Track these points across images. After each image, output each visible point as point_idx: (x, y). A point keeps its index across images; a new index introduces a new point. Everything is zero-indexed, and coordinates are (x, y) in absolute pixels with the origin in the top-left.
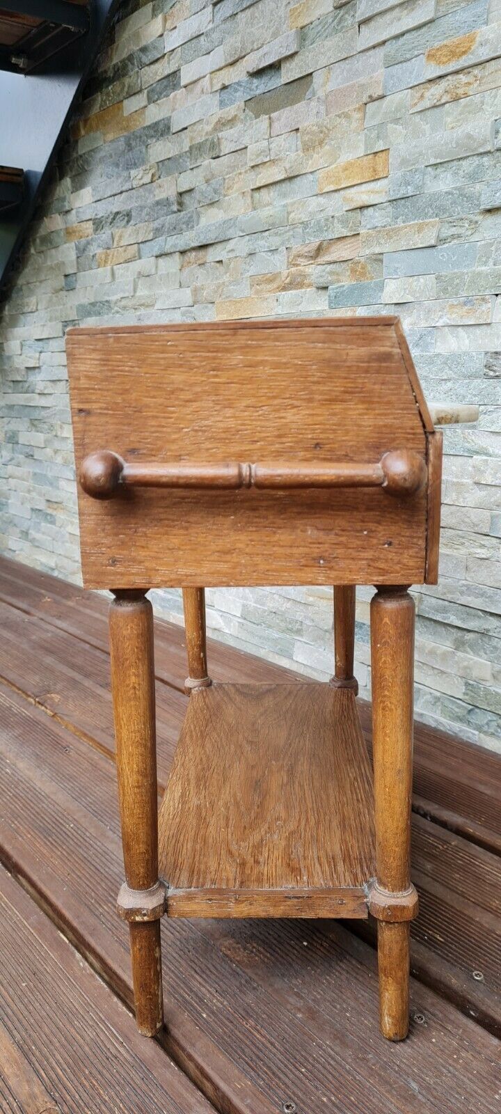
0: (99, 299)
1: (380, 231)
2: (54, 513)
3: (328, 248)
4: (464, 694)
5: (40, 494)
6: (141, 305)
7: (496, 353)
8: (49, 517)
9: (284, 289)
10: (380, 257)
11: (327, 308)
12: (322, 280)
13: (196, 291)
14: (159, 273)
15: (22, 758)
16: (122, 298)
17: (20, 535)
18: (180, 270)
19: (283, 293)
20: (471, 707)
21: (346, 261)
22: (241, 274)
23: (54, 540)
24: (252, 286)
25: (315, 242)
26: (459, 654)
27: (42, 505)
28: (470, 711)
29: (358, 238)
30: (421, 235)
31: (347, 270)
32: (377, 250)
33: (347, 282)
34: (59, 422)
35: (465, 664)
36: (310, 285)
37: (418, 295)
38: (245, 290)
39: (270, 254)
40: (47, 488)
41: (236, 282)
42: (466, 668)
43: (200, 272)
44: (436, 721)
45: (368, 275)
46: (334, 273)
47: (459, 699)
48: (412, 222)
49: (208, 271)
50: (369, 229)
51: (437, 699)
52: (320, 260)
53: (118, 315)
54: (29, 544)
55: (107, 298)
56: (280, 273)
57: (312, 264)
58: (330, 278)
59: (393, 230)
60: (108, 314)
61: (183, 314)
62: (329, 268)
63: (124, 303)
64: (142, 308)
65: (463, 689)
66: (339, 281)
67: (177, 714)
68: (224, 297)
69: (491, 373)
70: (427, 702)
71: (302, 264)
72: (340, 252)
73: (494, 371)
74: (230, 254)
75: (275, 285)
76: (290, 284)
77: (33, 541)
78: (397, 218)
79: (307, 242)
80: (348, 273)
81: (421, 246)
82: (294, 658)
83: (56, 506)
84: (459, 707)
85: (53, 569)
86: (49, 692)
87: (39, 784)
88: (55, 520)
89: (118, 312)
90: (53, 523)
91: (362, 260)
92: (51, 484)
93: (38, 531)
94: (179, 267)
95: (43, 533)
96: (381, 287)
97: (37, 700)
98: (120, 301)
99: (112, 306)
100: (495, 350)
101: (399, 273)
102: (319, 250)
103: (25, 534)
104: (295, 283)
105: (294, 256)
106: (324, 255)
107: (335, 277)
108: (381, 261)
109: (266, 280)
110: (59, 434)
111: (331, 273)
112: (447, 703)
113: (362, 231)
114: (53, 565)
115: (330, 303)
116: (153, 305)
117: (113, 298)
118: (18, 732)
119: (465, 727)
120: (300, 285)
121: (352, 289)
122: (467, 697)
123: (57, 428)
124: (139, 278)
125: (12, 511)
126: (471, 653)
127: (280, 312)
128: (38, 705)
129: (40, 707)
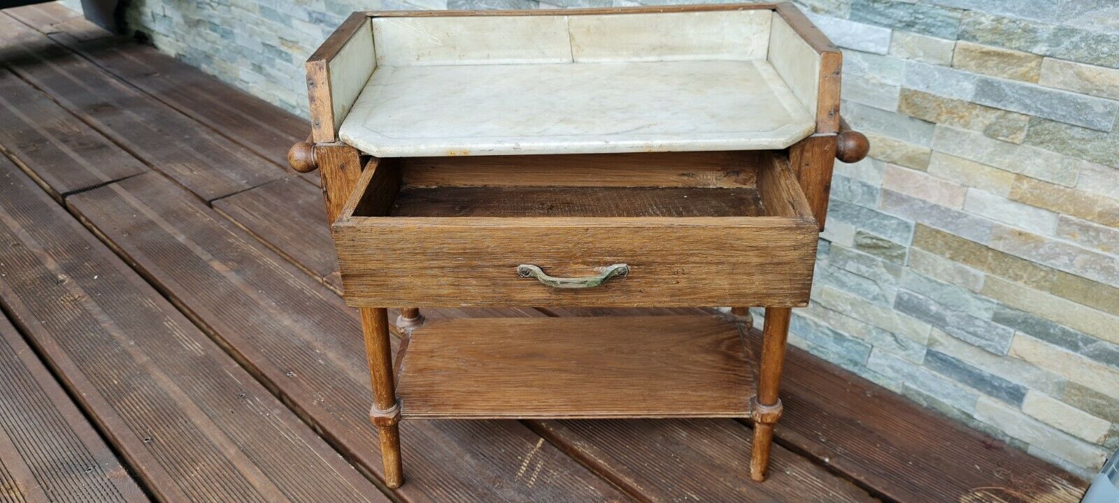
2: (290, 51)
5: (270, 29)
8: (284, 55)
15: (330, 347)
17: (251, 67)
23: (292, 78)
27: (275, 42)
40: (278, 25)
54: (262, 78)
77: (268, 76)
83: (290, 44)
85: (294, 107)
86: (333, 269)
87: (352, 375)
88: (291, 59)
90: (289, 60)
92: (283, 21)
93: (273, 66)
95: (280, 70)
97: (324, 279)
103: (258, 68)
114: (294, 103)
118: (317, 318)
125: (239, 42)
128: (325, 284)
129: (328, 286)
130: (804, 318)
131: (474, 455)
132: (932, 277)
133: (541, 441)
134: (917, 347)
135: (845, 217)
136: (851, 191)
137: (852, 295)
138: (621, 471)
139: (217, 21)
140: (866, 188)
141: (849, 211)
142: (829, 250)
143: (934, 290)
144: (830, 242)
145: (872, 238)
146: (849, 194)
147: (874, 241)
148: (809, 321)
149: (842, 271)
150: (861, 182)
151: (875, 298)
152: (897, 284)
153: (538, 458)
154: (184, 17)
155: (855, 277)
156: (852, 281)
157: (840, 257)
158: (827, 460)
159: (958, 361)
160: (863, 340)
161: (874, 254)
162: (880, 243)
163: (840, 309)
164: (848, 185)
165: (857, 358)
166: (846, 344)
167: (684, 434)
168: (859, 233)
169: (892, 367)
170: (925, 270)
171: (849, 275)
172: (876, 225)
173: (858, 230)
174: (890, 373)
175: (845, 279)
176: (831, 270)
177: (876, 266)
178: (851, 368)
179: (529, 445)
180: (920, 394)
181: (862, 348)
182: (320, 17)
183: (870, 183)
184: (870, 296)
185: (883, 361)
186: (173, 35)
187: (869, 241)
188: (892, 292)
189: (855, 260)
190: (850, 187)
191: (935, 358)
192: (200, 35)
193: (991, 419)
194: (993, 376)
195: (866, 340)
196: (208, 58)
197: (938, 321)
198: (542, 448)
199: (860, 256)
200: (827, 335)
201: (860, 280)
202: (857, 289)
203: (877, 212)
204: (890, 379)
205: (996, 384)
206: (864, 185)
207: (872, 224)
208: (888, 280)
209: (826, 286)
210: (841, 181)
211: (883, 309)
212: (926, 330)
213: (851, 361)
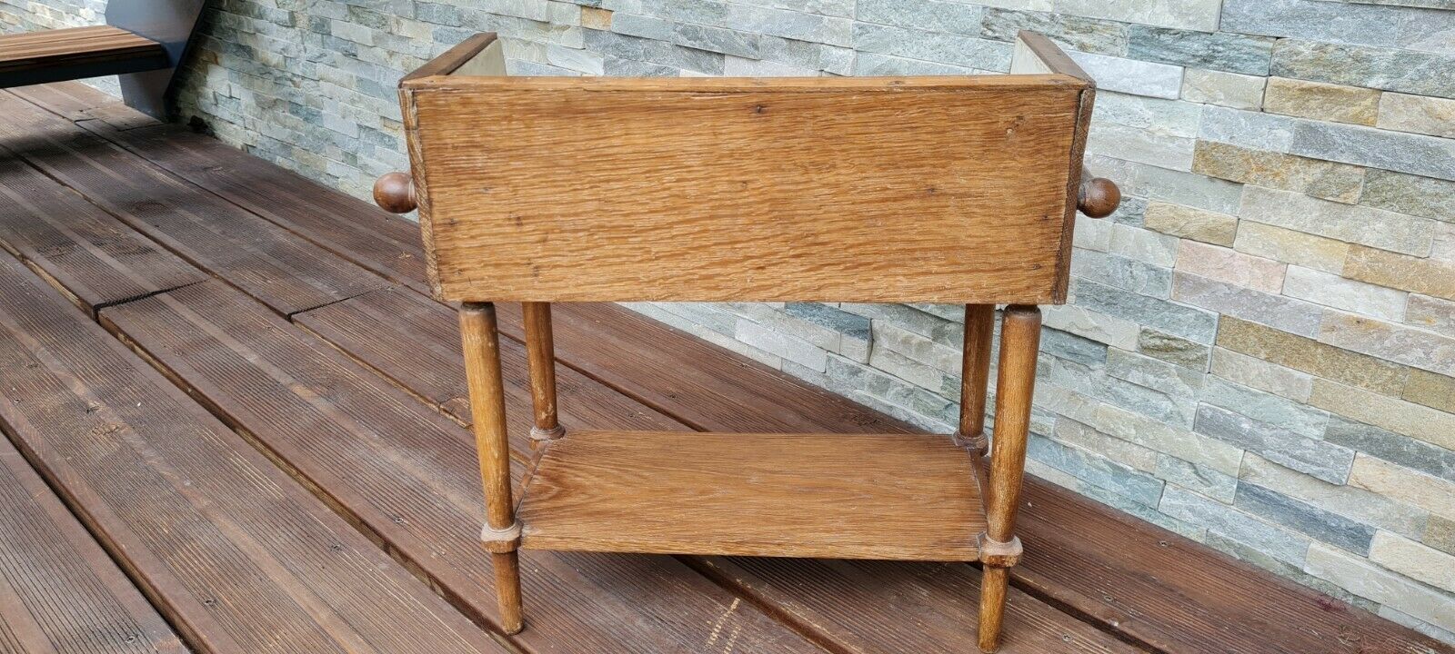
2: (394, 134)
4: (942, 388)
5: (370, 107)
7: (997, 10)
8: (386, 139)
15: (451, 488)
17: (343, 158)
20: (949, 402)
26: (938, 345)
27: (375, 123)
28: (947, 407)
34: (394, 16)
35: (944, 356)
40: (380, 101)
42: (945, 361)
44: (909, 414)
47: (938, 394)
51: (911, 392)
54: (357, 171)
67: (616, 420)
69: (990, 33)
70: (898, 393)
73: (994, 31)
77: (364, 167)
82: (736, 337)
83: (395, 126)
84: (936, 401)
86: (452, 395)
88: (396, 144)
90: (392, 146)
92: (387, 97)
93: (371, 155)
95: (380, 159)
97: (442, 407)
100: (994, 6)
103: (351, 158)
110: (395, 30)
112: (921, 396)
118: (434, 452)
122: (944, 392)
123: (392, 22)
125: (328, 125)
126: (952, 345)
128: (443, 413)
129: (447, 415)
130: (1073, 449)
131: (648, 619)
132: (1242, 385)
133: (737, 601)
134: (1225, 480)
135: (1125, 312)
136: (1132, 277)
137: (1137, 415)
138: (845, 638)
139: (299, 100)
140: (1152, 273)
141: (1131, 303)
142: (1105, 357)
143: (1246, 402)
144: (1107, 346)
145: (1162, 338)
146: (1131, 281)
147: (1165, 341)
148: (1079, 453)
149: (1123, 384)
150: (1145, 265)
151: (1167, 417)
152: (1196, 396)
153: (733, 623)
154: (256, 96)
155: (1140, 389)
156: (1136, 395)
157: (1121, 365)
158: (1116, 624)
159: (1280, 496)
160: (1153, 475)
161: (1165, 359)
162: (1174, 344)
163: (1121, 434)
164: (1130, 270)
165: (1145, 499)
166: (1129, 482)
167: (925, 593)
168: (1144, 332)
169: (1191, 510)
170: (1232, 376)
171: (1133, 388)
172: (1167, 320)
173: (1143, 328)
174: (1190, 518)
175: (1126, 394)
176: (1107, 384)
177: (1169, 374)
178: (1137, 513)
179: (721, 607)
180: (1229, 544)
181: (1153, 486)
183: (1158, 265)
184: (1161, 415)
185: (1180, 502)
186: (240, 122)
187: (1158, 342)
188: (1190, 408)
189: (1140, 369)
190: (1131, 272)
191: (1248, 493)
192: (276, 119)
193: (1326, 572)
194: (1328, 514)
195: (1157, 474)
196: (286, 147)
197: (1251, 443)
198: (738, 610)
199: (1147, 362)
200: (1103, 470)
201: (1149, 395)
202: (1144, 407)
203: (1167, 303)
204: (1190, 525)
205: (1333, 525)
206: (1150, 268)
207: (1162, 319)
208: (1184, 392)
209: (1102, 404)
210: (1119, 265)
211: (1178, 430)
212: (1235, 455)
213: (1137, 503)
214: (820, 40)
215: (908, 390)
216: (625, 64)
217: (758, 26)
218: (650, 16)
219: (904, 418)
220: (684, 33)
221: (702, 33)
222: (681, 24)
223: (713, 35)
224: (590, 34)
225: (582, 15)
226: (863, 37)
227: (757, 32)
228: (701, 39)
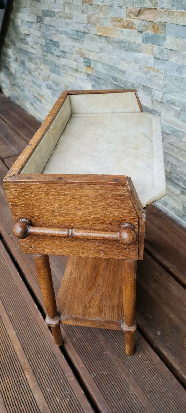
0: (50, 9)
1: (166, 11)
2: (41, 99)
3: (143, 12)
5: (35, 89)
6: (67, 17)
8: (39, 100)
9: (124, 27)
10: (165, 24)
11: (142, 42)
12: (140, 28)
13: (89, 18)
14: (74, 3)
16: (59, 12)
17: (30, 104)
18: (82, 4)
19: (124, 29)
20: (184, 214)
21: (151, 22)
22: (107, 15)
23: (42, 109)
24: (111, 22)
25: (138, 7)
26: (182, 196)
27: (36, 95)
29: (156, 10)
30: (183, 18)
31: (151, 26)
32: (164, 20)
33: (150, 32)
35: (184, 200)
36: (135, 29)
37: (179, 48)
38: (108, 23)
39: (119, 8)
40: (37, 88)
41: (105, 18)
43: (90, 8)
44: (172, 215)
45: (159, 31)
46: (145, 26)
48: (180, 10)
49: (93, 9)
50: (161, 8)
52: (139, 17)
53: (58, 19)
55: (53, 10)
56: (123, 18)
57: (136, 19)
58: (143, 28)
59: (172, 11)
60: (54, 17)
61: (84, 27)
62: (144, 23)
63: (60, 14)
64: (68, 19)
65: (182, 208)
66: (147, 30)
68: (100, 24)
70: (170, 208)
71: (132, 18)
72: (148, 16)
74: (102, 3)
75: (120, 24)
76: (127, 26)
77: (35, 108)
78: (173, 6)
79: (135, 6)
80: (151, 28)
81: (182, 24)
83: (41, 96)
84: (181, 213)
89: (58, 18)
90: (41, 102)
91: (158, 23)
92: (39, 87)
93: (36, 104)
94: (81, 3)
95: (38, 106)
96: (164, 38)
98: (59, 13)
99: (56, 14)
101: (172, 35)
102: (139, 13)
103: (32, 104)
104: (129, 26)
105: (129, 12)
106: (141, 15)
107: (146, 28)
108: (165, 26)
109: (118, 20)
110: (40, 67)
111: (144, 26)
112: (176, 210)
113: (159, 8)
115: (143, 40)
116: (72, 19)
117: (56, 11)
119: (181, 220)
120: (131, 28)
121: (153, 36)
122: (183, 211)
123: (39, 64)
124: (65, 3)
125: (26, 93)
127: (123, 38)
139: (20, 85)
154: (10, 82)
182: (50, 87)
186: (7, 89)
192: (15, 89)
196: (18, 98)
214: (152, 87)
215: (173, 207)
216: (97, 86)
217: (134, 79)
218: (104, 71)
219: (171, 215)
220: (113, 78)
221: (118, 80)
222: (112, 75)
223: (121, 80)
224: (88, 75)
225: (86, 68)
226: (165, 89)
227: (134, 82)
228: (118, 82)
